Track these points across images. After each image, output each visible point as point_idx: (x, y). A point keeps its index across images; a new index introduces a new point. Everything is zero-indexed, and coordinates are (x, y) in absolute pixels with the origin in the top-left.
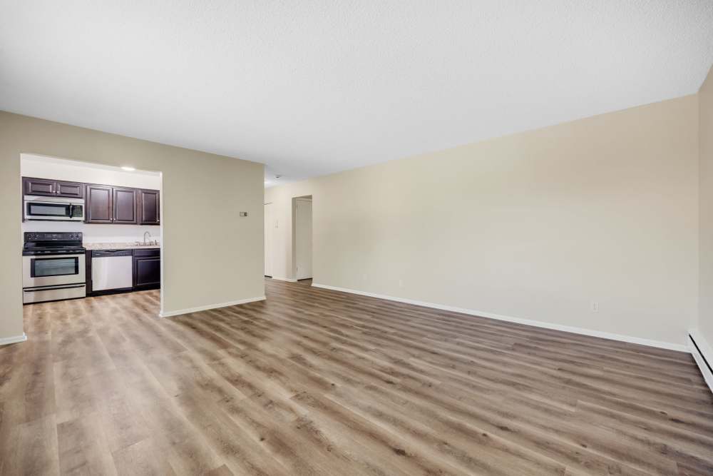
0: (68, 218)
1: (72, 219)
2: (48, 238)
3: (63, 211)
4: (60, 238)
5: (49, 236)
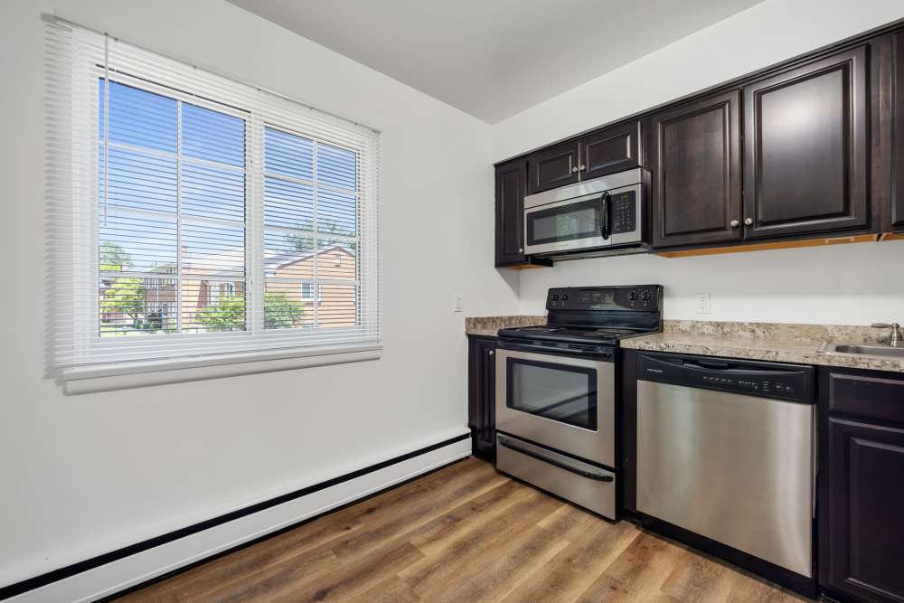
0: (599, 241)
5: (586, 298)
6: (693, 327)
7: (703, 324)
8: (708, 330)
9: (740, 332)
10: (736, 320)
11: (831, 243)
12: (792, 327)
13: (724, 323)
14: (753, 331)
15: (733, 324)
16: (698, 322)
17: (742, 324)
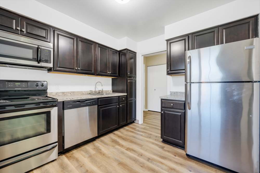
0: (35, 63)
1: (39, 65)
2: (10, 87)
3: (30, 54)
4: (23, 87)
5: (11, 85)
6: (56, 94)
7: (59, 93)
8: (61, 94)
9: (68, 94)
10: (72, 91)
11: (84, 75)
12: (78, 92)
13: (64, 92)
14: (71, 94)
15: (66, 92)
16: (58, 92)
17: (69, 92)
